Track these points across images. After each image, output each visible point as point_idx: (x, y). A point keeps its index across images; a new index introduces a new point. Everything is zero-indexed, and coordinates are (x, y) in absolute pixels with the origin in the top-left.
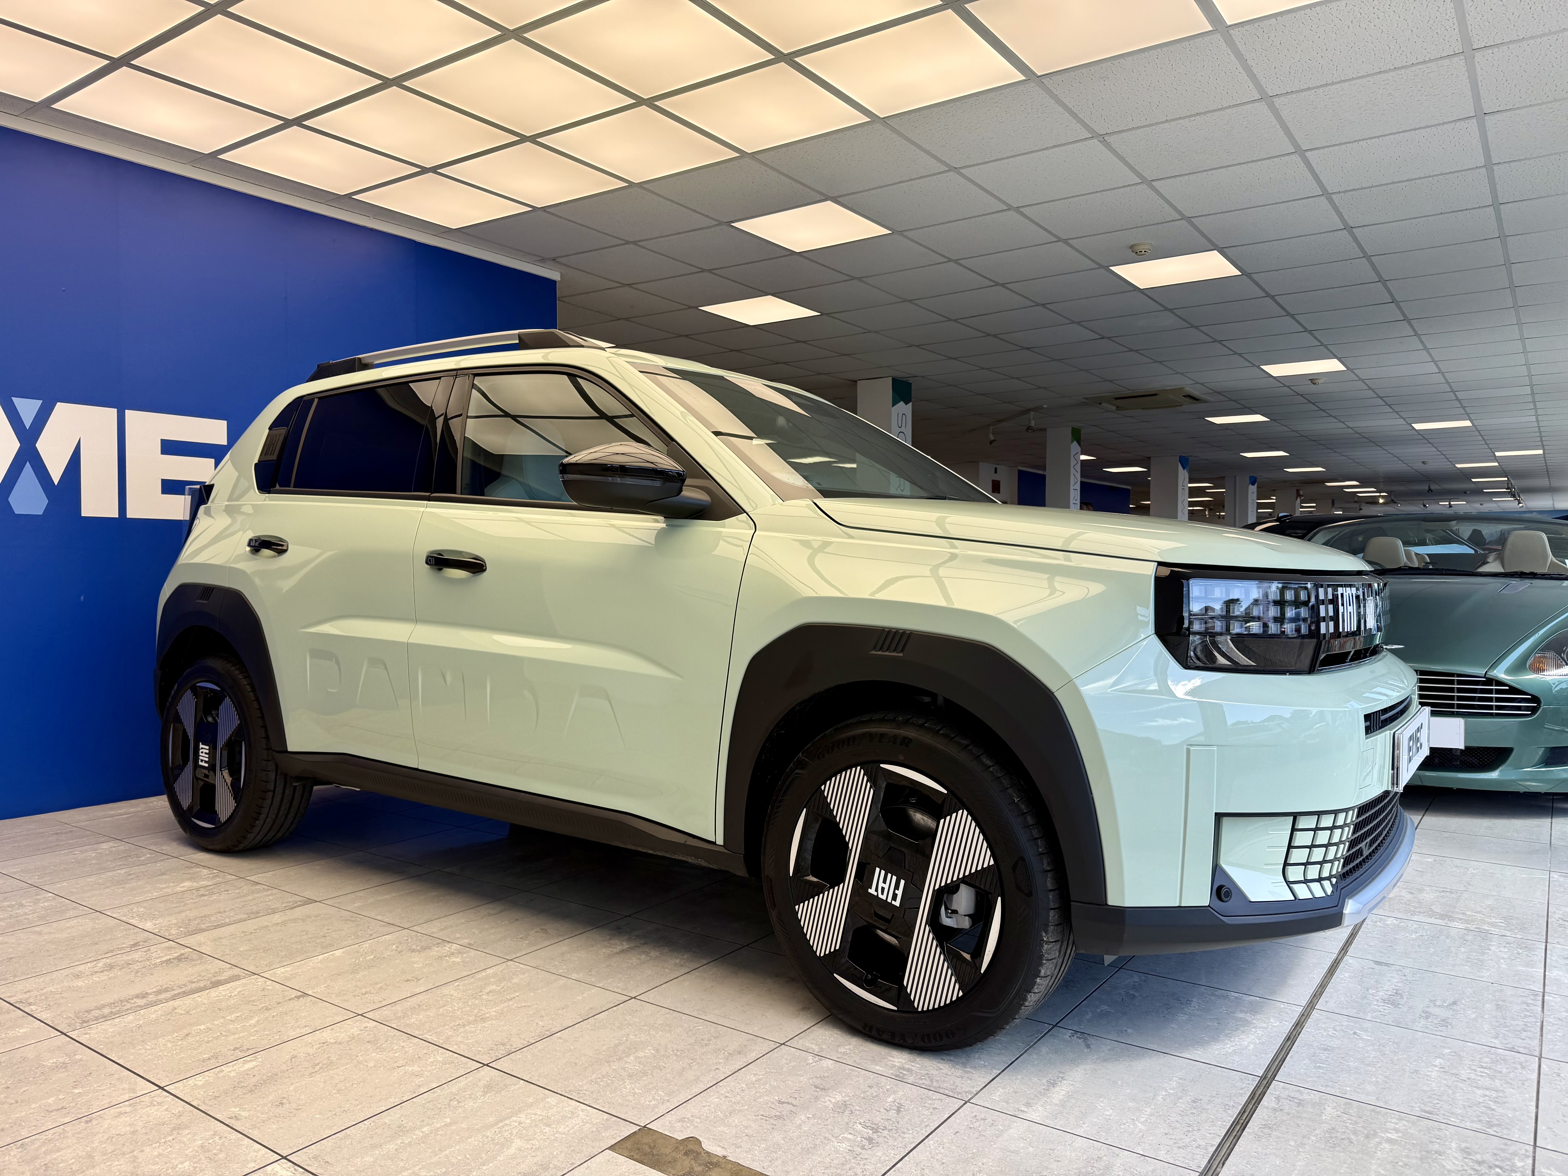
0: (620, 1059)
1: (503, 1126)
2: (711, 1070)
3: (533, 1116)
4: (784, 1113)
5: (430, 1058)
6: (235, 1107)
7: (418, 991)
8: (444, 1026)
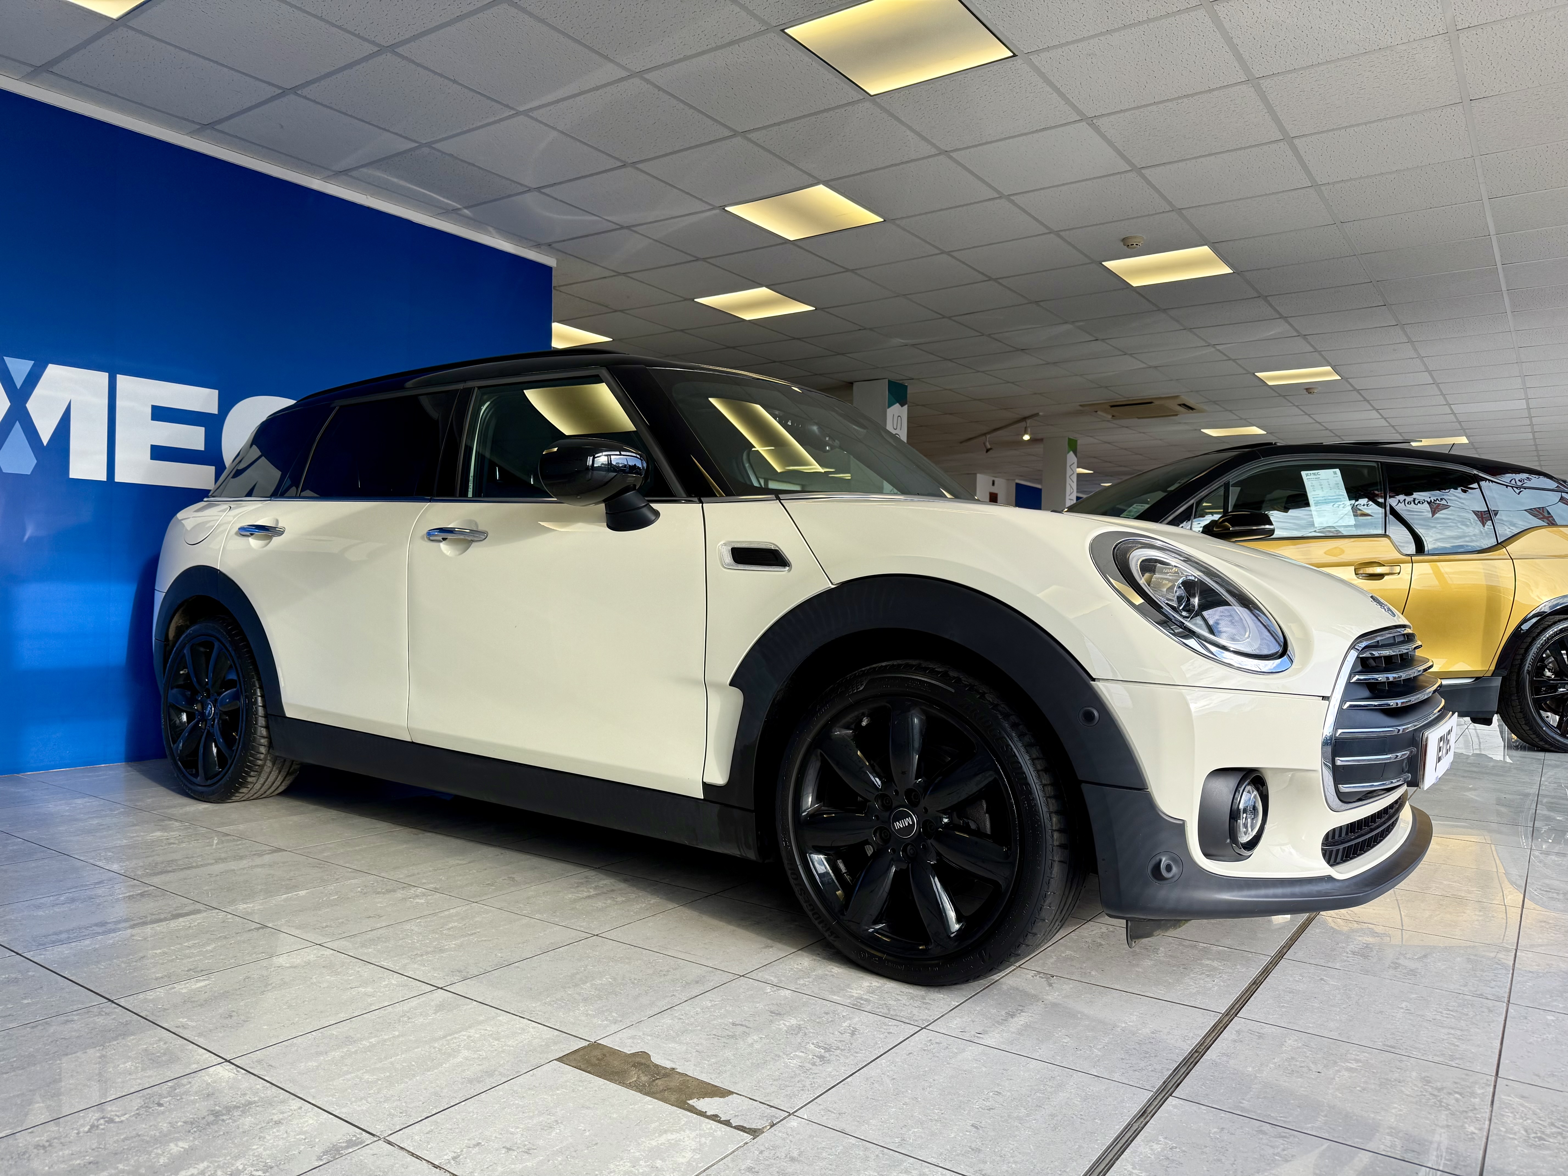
0: (576, 985)
1: (452, 1039)
2: (667, 996)
3: (482, 1031)
4: (737, 1033)
5: (384, 981)
6: (183, 1018)
7: (379, 926)
8: (402, 955)
